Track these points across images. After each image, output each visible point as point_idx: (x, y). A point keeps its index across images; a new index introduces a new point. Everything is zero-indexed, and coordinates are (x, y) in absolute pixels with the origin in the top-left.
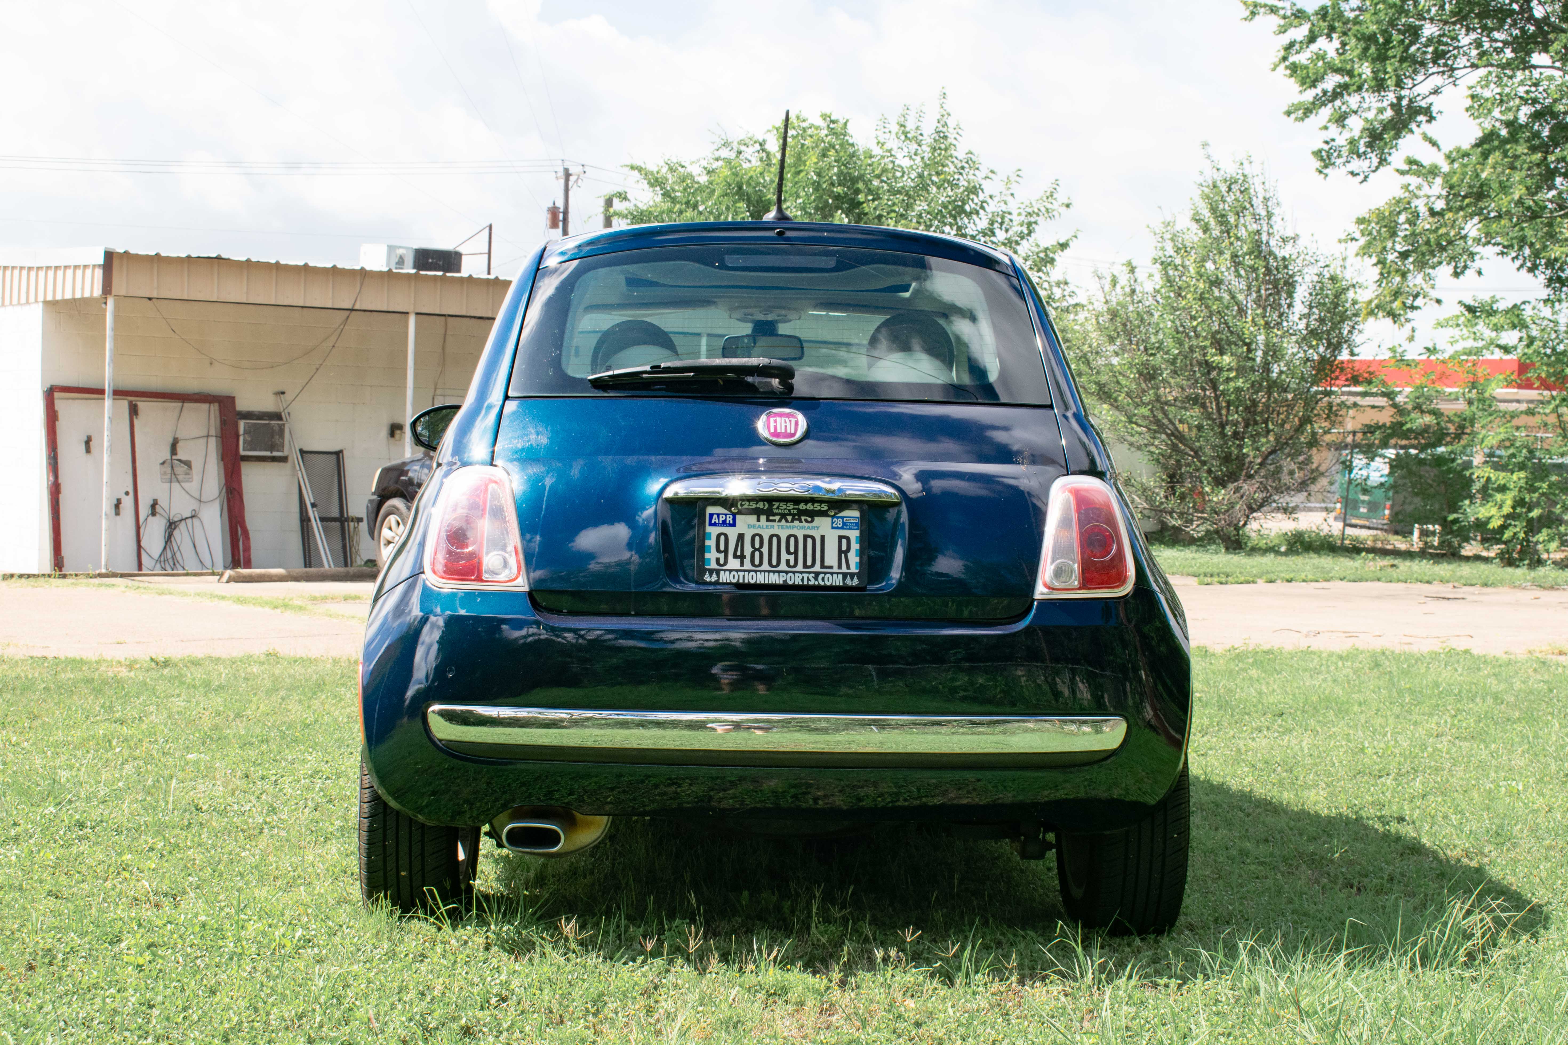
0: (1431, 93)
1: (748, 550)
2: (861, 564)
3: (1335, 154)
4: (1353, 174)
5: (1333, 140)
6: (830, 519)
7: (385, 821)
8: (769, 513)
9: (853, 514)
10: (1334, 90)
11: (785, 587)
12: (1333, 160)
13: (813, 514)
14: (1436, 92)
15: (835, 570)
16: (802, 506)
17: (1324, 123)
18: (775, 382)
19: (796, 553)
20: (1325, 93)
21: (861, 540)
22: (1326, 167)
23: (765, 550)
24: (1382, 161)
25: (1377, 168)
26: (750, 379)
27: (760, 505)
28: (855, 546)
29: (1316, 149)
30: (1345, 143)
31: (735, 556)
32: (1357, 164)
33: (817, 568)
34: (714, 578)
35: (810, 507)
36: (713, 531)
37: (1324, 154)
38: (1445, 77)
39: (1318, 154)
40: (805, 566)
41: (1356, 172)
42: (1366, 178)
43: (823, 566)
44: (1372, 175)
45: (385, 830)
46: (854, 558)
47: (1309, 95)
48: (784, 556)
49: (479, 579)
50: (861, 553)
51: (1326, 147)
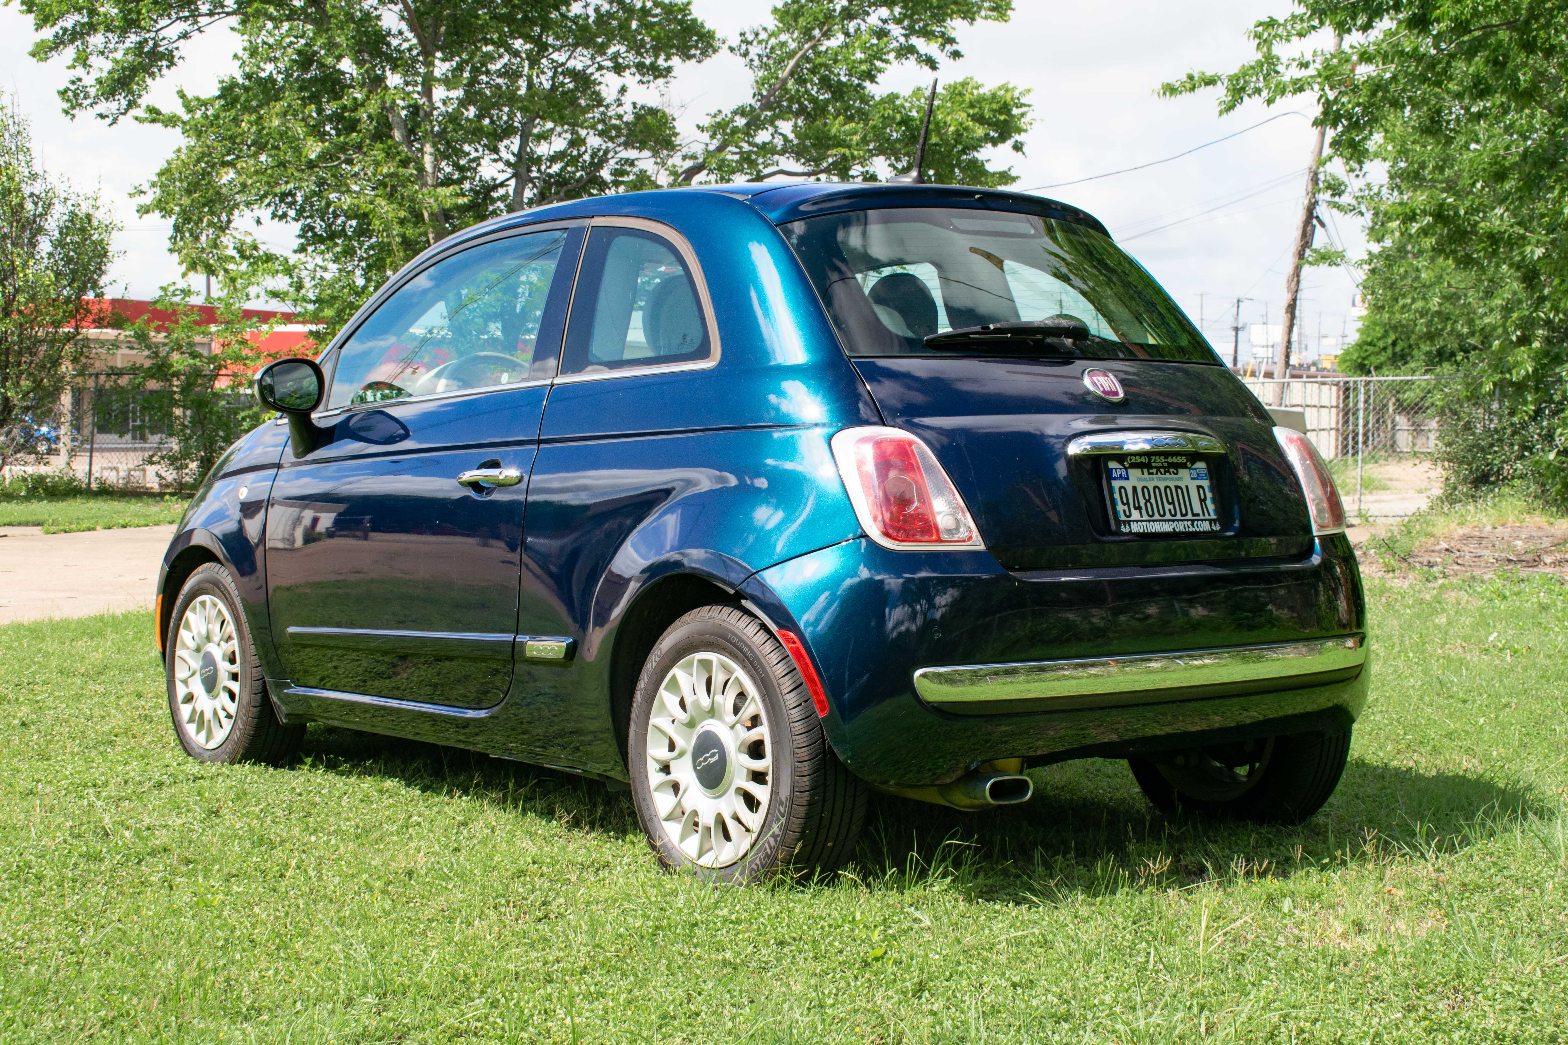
0: (180, 38)
1: (1142, 502)
2: (1216, 511)
3: (82, 95)
4: (102, 116)
5: (80, 80)
6: (1187, 471)
7: (825, 792)
8: (1148, 466)
9: (1201, 465)
10: (74, 28)
11: (1174, 535)
12: (80, 101)
13: (1177, 466)
14: (185, 36)
15: (1201, 517)
16: (1170, 460)
17: (70, 63)
18: (1069, 342)
19: (1173, 503)
20: (65, 30)
21: (1212, 489)
22: (73, 108)
23: (1153, 500)
24: (131, 104)
25: (127, 110)
26: (1049, 340)
27: (1143, 459)
28: (1209, 495)
29: (62, 89)
30: (94, 83)
31: (1135, 508)
32: (103, 106)
33: (1190, 516)
34: (1128, 530)
35: (1174, 460)
36: (1116, 484)
37: (70, 94)
38: (189, 22)
39: (63, 93)
40: (1182, 515)
41: (105, 113)
42: (115, 121)
43: (1194, 515)
44: (121, 117)
45: (824, 801)
46: (1211, 507)
47: (48, 33)
48: (1167, 507)
49: (939, 540)
50: (1214, 501)
51: (73, 87)
